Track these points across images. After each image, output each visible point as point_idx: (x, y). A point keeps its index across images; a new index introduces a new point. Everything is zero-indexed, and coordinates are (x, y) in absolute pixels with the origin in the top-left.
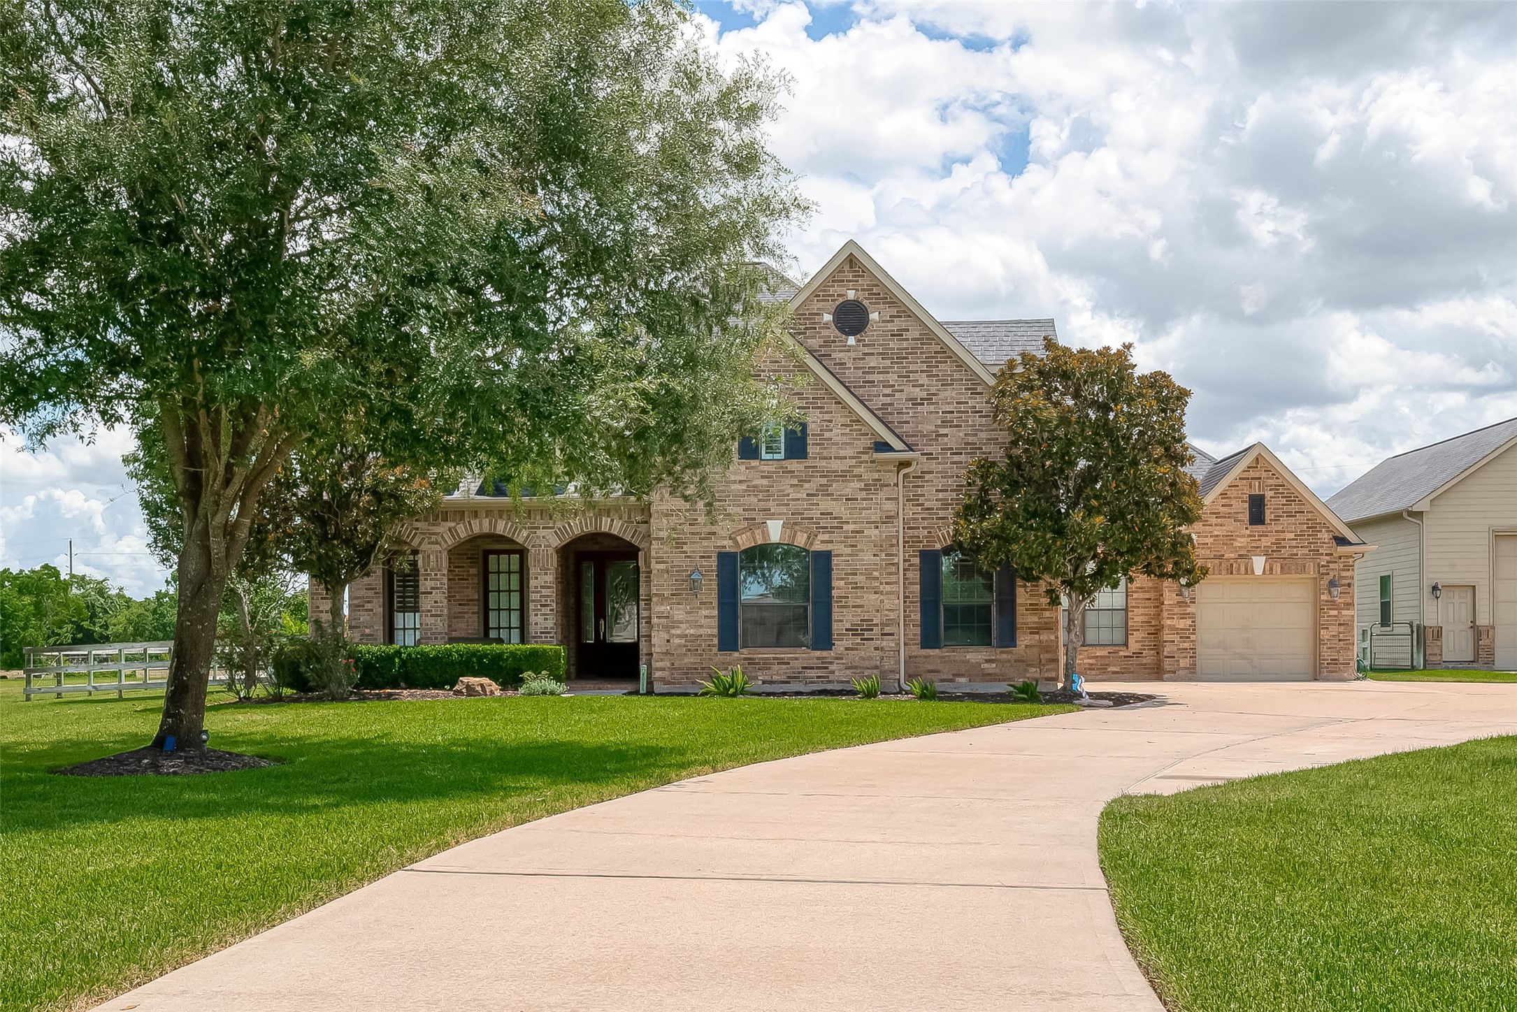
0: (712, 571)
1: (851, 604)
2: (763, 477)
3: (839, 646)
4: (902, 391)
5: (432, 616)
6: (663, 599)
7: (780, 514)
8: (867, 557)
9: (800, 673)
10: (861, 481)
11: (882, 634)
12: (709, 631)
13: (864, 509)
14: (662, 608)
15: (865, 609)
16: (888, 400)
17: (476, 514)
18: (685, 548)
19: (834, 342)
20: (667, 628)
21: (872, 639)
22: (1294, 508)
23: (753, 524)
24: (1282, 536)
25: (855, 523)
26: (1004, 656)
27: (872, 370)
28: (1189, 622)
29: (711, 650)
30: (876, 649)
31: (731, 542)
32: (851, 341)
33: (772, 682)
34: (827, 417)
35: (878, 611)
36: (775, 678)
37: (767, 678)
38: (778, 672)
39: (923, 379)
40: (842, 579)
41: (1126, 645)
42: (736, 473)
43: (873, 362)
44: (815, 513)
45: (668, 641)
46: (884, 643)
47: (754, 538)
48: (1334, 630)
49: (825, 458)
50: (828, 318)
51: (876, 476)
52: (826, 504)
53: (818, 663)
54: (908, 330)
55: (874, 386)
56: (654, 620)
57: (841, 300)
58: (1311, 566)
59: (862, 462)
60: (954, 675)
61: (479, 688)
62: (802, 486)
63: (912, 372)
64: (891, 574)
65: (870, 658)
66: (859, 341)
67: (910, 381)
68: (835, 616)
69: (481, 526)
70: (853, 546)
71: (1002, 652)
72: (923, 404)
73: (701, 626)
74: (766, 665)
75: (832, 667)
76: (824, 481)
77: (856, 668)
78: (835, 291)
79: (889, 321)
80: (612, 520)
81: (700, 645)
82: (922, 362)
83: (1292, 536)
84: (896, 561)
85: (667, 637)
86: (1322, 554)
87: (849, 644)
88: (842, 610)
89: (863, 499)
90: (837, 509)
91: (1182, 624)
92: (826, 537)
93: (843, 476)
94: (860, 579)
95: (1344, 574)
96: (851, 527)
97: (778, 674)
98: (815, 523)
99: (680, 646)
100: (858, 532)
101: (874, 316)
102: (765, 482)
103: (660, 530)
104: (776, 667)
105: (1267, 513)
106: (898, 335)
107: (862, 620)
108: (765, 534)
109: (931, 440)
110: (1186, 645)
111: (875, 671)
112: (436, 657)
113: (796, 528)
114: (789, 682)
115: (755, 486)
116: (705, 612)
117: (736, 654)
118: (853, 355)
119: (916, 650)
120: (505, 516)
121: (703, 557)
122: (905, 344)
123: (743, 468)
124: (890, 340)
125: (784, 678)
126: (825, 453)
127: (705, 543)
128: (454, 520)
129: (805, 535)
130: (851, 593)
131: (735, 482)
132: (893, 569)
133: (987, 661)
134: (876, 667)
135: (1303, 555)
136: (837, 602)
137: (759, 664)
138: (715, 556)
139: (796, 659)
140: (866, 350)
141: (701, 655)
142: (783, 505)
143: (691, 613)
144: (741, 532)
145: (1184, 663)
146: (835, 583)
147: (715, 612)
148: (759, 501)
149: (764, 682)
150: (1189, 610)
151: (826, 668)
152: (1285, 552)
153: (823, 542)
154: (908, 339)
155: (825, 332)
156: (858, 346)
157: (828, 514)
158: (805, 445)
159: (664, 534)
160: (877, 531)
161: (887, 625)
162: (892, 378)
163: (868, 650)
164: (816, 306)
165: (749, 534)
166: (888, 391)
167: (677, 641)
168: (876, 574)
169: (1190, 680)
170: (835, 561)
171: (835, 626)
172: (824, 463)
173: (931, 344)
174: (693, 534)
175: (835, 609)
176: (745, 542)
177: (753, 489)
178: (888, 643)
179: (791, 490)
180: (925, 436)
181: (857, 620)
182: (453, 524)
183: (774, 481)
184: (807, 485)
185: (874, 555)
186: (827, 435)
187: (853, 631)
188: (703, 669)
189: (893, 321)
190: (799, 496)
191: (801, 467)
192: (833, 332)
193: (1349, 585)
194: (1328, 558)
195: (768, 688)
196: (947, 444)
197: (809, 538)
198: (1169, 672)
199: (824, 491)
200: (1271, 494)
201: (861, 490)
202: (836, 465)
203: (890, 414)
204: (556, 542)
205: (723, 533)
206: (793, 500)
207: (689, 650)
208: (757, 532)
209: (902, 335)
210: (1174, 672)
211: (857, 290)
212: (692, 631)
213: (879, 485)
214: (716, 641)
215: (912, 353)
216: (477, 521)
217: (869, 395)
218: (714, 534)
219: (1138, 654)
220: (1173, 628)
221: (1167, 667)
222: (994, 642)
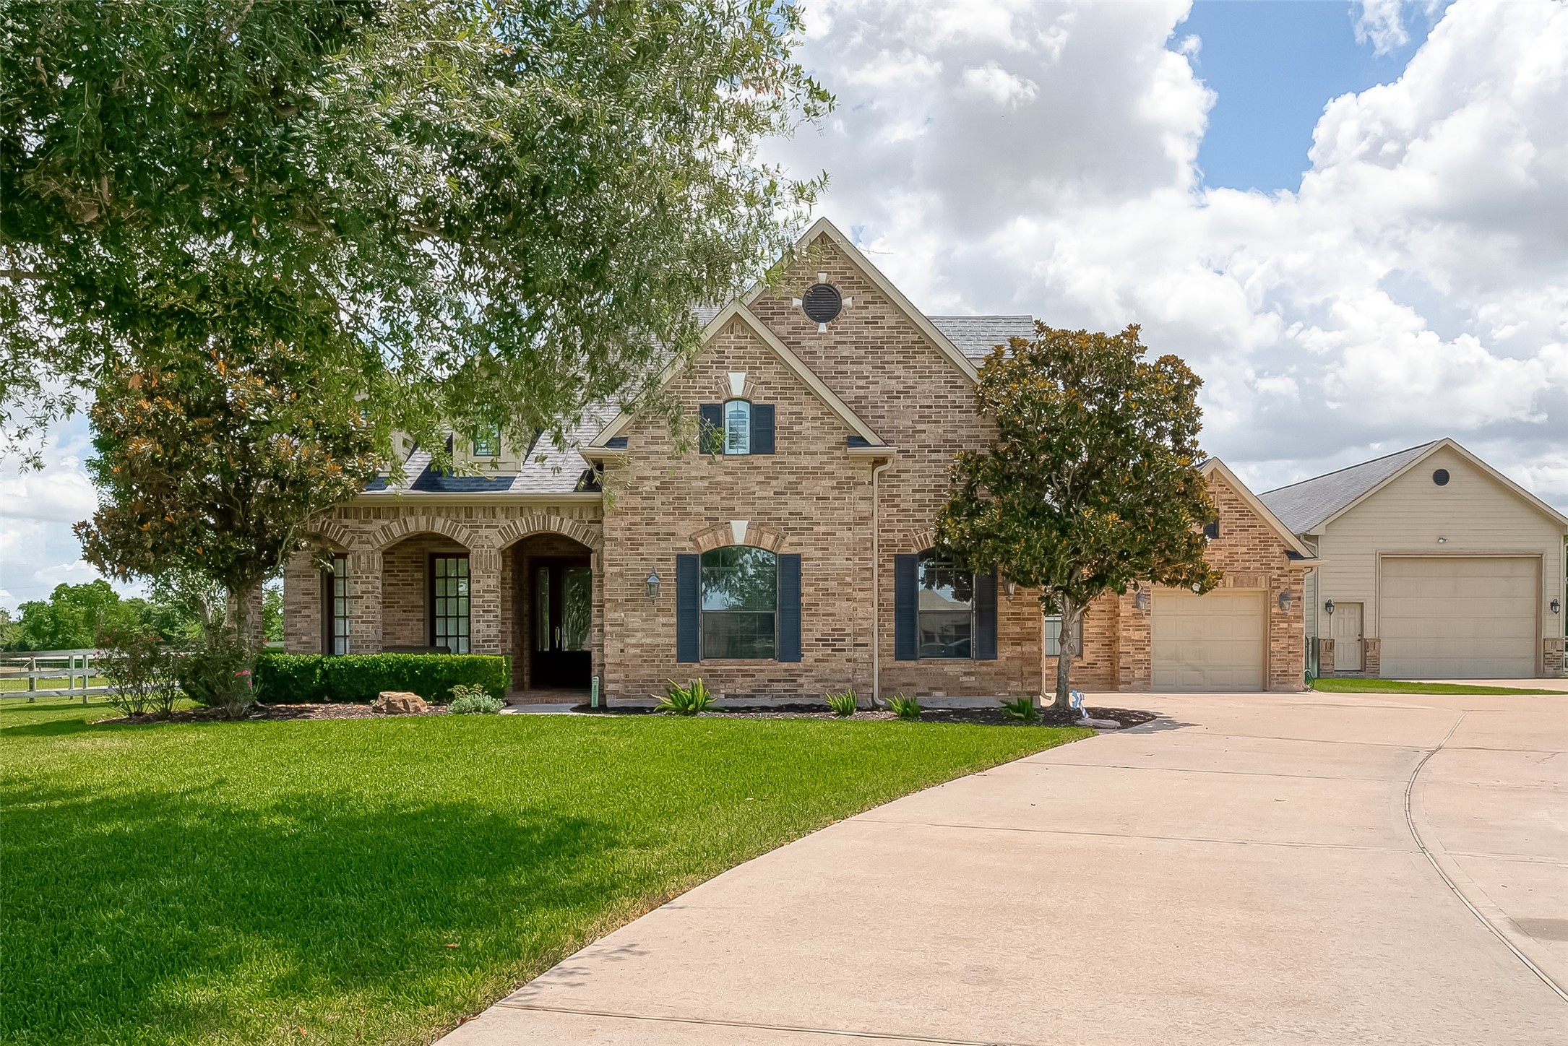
0: (671, 575)
1: (821, 612)
2: (726, 473)
3: (809, 657)
4: (877, 383)
5: (363, 622)
6: (617, 605)
7: (744, 514)
8: (839, 561)
9: (766, 686)
10: (833, 478)
11: (855, 645)
12: (667, 641)
13: (836, 509)
14: (616, 615)
15: (837, 618)
16: (862, 392)
17: (411, 512)
18: (641, 550)
19: (805, 328)
20: (621, 637)
21: (844, 650)
22: (1247, 522)
23: (715, 525)
24: (1235, 549)
25: (826, 524)
26: (984, 669)
27: (844, 360)
28: (1144, 633)
29: (669, 661)
30: (848, 660)
31: (691, 544)
32: (823, 328)
33: (735, 696)
34: (796, 409)
35: (850, 620)
36: (739, 691)
37: (731, 691)
38: (742, 685)
39: (900, 371)
40: (812, 585)
42: (697, 469)
43: (845, 351)
44: (784, 514)
45: (622, 651)
46: (857, 655)
47: (717, 539)
48: (1284, 642)
49: (794, 453)
50: (797, 302)
51: (850, 473)
52: (795, 504)
53: (786, 676)
54: (883, 318)
55: (846, 377)
56: (607, 628)
57: (811, 284)
58: (1262, 580)
59: (834, 458)
60: (930, 688)
61: (401, 705)
62: (769, 483)
63: (887, 363)
64: (865, 579)
65: (841, 671)
66: (830, 328)
67: (885, 373)
68: (804, 625)
69: (418, 524)
70: (824, 549)
71: (982, 665)
72: (899, 398)
73: (659, 635)
74: (729, 678)
75: (800, 680)
76: (793, 478)
77: (827, 680)
78: (806, 274)
79: (862, 308)
80: (562, 520)
81: (657, 656)
82: (898, 352)
83: (1245, 549)
84: (870, 565)
85: (621, 646)
86: (1273, 568)
87: (819, 655)
88: (811, 618)
89: (835, 499)
90: (807, 509)
91: (1137, 636)
92: (795, 539)
93: (814, 473)
94: (832, 585)
95: (1294, 587)
96: (822, 529)
97: (742, 688)
98: (783, 524)
99: (635, 656)
100: (829, 534)
101: (847, 302)
102: (728, 479)
103: (614, 529)
104: (740, 680)
105: (1221, 526)
106: (873, 322)
107: (833, 630)
108: (729, 535)
109: (907, 436)
110: (1141, 657)
111: (847, 685)
112: (362, 668)
113: (763, 529)
114: (753, 696)
115: (718, 483)
116: (662, 620)
117: (697, 666)
118: (824, 343)
119: (891, 662)
120: (444, 514)
121: (661, 560)
122: (880, 333)
123: (705, 463)
124: (864, 328)
125: (748, 691)
126: (795, 448)
127: (663, 544)
128: (387, 518)
129: (772, 537)
130: (822, 600)
131: (695, 478)
132: (867, 574)
133: (966, 674)
134: (848, 680)
135: (1255, 568)
136: (807, 610)
137: (721, 676)
138: (673, 561)
139: (762, 671)
140: (838, 338)
141: (658, 666)
142: (748, 504)
143: (647, 620)
144: (702, 532)
145: (1139, 674)
146: (804, 590)
147: (674, 620)
148: (722, 499)
149: (727, 696)
150: (1144, 622)
151: (795, 681)
152: (1238, 566)
153: (791, 544)
154: (883, 328)
155: (794, 318)
156: (830, 333)
157: (797, 514)
158: (772, 439)
159: (618, 534)
160: (850, 534)
161: (861, 635)
162: (866, 369)
163: (839, 662)
164: (784, 288)
165: (710, 535)
166: (862, 383)
167: (632, 651)
168: (848, 579)
169: (1145, 691)
170: (804, 565)
171: (804, 636)
172: (793, 459)
173: (908, 333)
174: (650, 534)
175: (804, 618)
176: (707, 543)
177: (715, 487)
178: (860, 654)
179: (757, 488)
180: (901, 432)
181: (827, 630)
182: (387, 522)
183: (739, 478)
184: (774, 483)
185: (847, 559)
186: (796, 428)
187: (824, 641)
188: (660, 681)
189: (867, 308)
190: (765, 494)
191: (768, 463)
192: (803, 318)
193: (1299, 598)
194: (1279, 572)
195: (732, 703)
196: (924, 441)
197: (776, 540)
198: (1124, 683)
199: (793, 489)
200: (1225, 508)
201: (833, 488)
202: (805, 461)
203: (864, 407)
204: (499, 542)
205: (683, 533)
206: (759, 498)
207: (645, 661)
208: (720, 532)
209: (877, 323)
210: (1129, 683)
211: (829, 273)
212: (648, 641)
213: (852, 483)
214: (674, 651)
215: (887, 343)
216: (413, 518)
217: (841, 387)
218: (673, 534)
219: (1092, 665)
220: (1128, 640)
221: (1122, 678)
222: (973, 653)
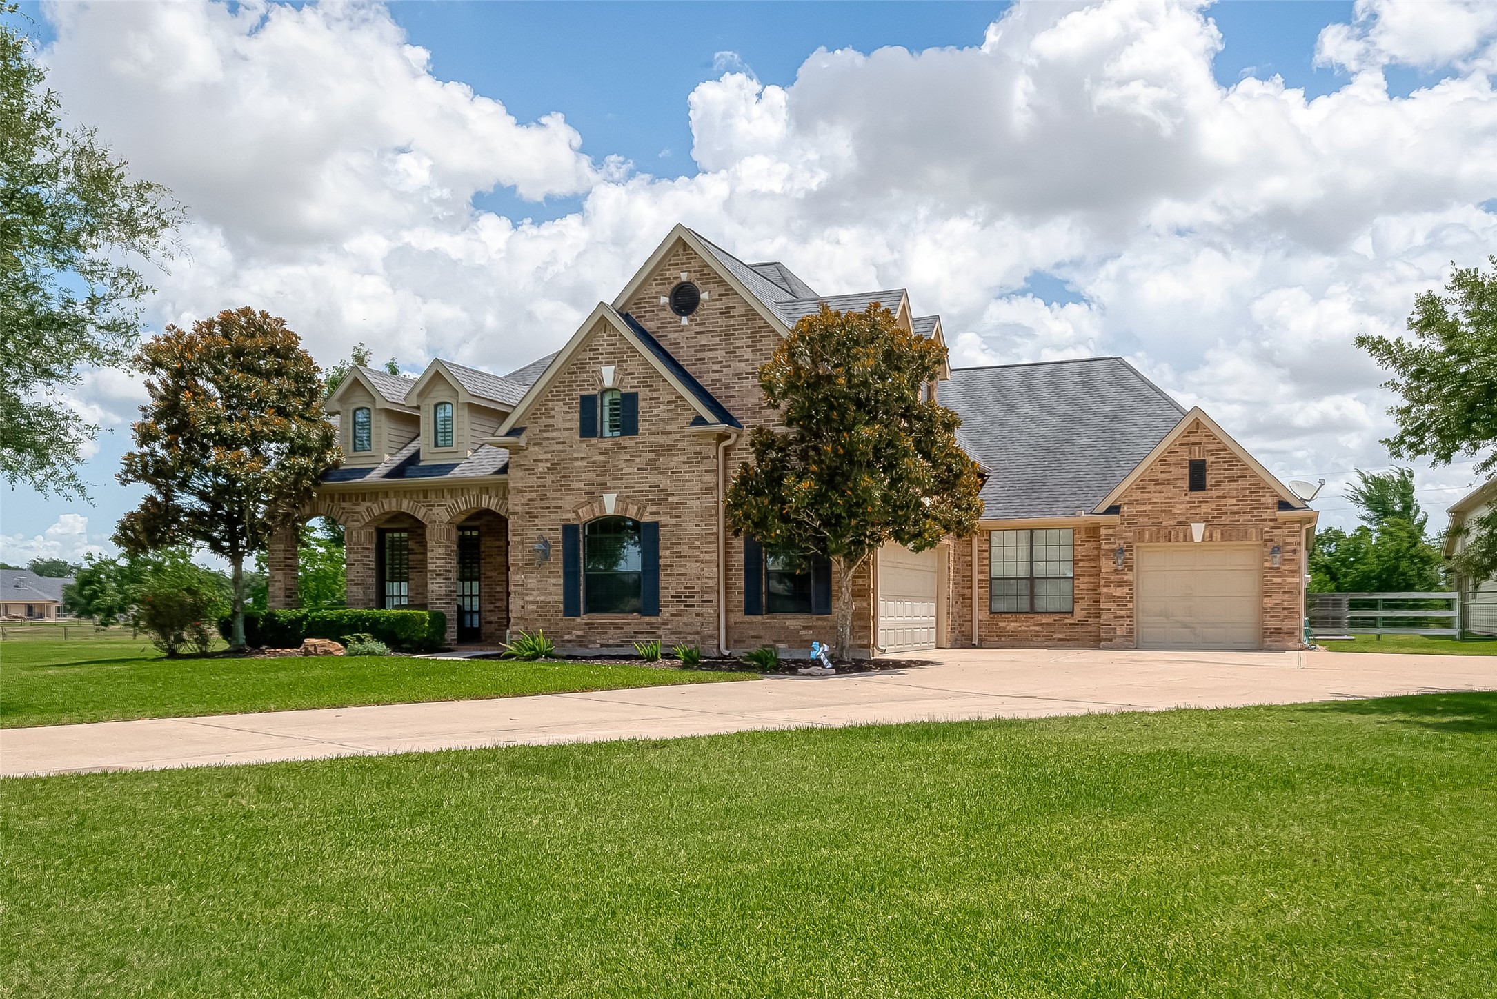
0: (559, 542)
1: (675, 572)
2: (601, 454)
3: (666, 612)
4: (729, 366)
5: (355, 584)
6: (520, 569)
7: (614, 488)
8: (690, 527)
9: (632, 637)
10: (684, 454)
11: (703, 601)
12: (556, 598)
13: (687, 481)
14: (518, 577)
15: (688, 577)
16: (717, 376)
17: (386, 495)
18: (537, 521)
19: (670, 323)
20: (522, 595)
21: (694, 606)
22: (1236, 472)
23: (593, 499)
24: (1223, 501)
25: (679, 495)
26: (820, 623)
27: (702, 348)
28: (1126, 590)
29: (557, 616)
30: (697, 615)
31: (573, 515)
32: (685, 321)
33: (608, 646)
34: (655, 395)
35: (699, 579)
36: (611, 642)
37: (604, 642)
38: (613, 636)
39: (748, 354)
40: (668, 548)
41: (1072, 613)
42: (578, 451)
43: (703, 340)
44: (645, 487)
45: (523, 607)
46: (704, 610)
47: (593, 510)
48: (1277, 598)
49: (653, 434)
50: (664, 300)
51: (698, 449)
52: (655, 478)
53: (647, 628)
54: (734, 307)
55: (704, 364)
56: (512, 588)
57: (675, 282)
58: (1253, 532)
59: (684, 436)
60: (775, 641)
62: (633, 461)
63: (738, 348)
64: (710, 543)
65: (691, 624)
66: (691, 320)
67: (736, 357)
68: (662, 584)
69: (390, 505)
70: (677, 517)
71: (818, 619)
72: (748, 378)
73: (550, 594)
74: (603, 629)
75: (660, 632)
76: (652, 456)
77: (680, 633)
78: (671, 274)
79: (717, 300)
80: (490, 498)
81: (549, 611)
82: (747, 338)
83: (1234, 501)
84: (715, 530)
85: (521, 603)
86: (1265, 520)
87: (673, 610)
88: (667, 578)
89: (686, 472)
90: (664, 482)
91: (1119, 592)
92: (654, 509)
93: (669, 450)
94: (684, 548)
95: (1289, 540)
96: (675, 499)
97: (613, 639)
98: (644, 496)
99: (532, 611)
100: (681, 503)
101: (704, 296)
102: (602, 458)
103: (516, 505)
104: (611, 632)
105: (1208, 478)
106: (726, 312)
107: (685, 588)
108: (602, 507)
109: (754, 413)
110: (1123, 613)
111: (696, 636)
113: (628, 500)
114: (622, 646)
115: (594, 463)
116: (553, 581)
117: (578, 620)
118: (686, 334)
119: (738, 616)
120: (408, 496)
121: (551, 529)
122: (732, 321)
123: (584, 445)
124: (718, 318)
125: (617, 642)
126: (654, 429)
127: (553, 516)
128: (370, 501)
129: (636, 507)
130: (675, 561)
131: (577, 459)
132: (713, 539)
133: (805, 628)
134: (697, 633)
135: (1245, 521)
136: (664, 570)
137: (597, 628)
138: (560, 531)
139: (629, 624)
140: (698, 329)
141: (549, 620)
142: (617, 479)
143: (541, 581)
144: (582, 505)
145: (1120, 631)
146: (662, 553)
147: (561, 581)
148: (598, 476)
149: (602, 646)
150: (1126, 578)
151: (654, 633)
152: (1226, 519)
153: (651, 513)
154: (734, 316)
155: (662, 315)
156: (691, 325)
157: (656, 487)
158: (636, 422)
159: (518, 509)
160: (698, 503)
161: (707, 592)
162: (720, 354)
163: (690, 617)
164: (654, 289)
165: (588, 507)
166: (716, 367)
167: (530, 607)
168: (697, 543)
169: (1126, 648)
170: (662, 531)
171: (662, 593)
172: (652, 439)
173: (755, 319)
174: (543, 508)
175: (662, 577)
176: (586, 515)
177: (592, 465)
178: (708, 610)
179: (624, 465)
180: (749, 409)
181: (680, 588)
182: (370, 504)
183: (610, 457)
184: (637, 460)
185: (696, 525)
186: (655, 411)
187: (677, 597)
188: (551, 633)
189: (721, 300)
190: (630, 470)
191: (633, 443)
192: (669, 314)
193: (1294, 551)
194: (1272, 524)
195: (606, 651)
196: (769, 416)
197: (639, 509)
198: (1105, 640)
199: (652, 465)
200: (1212, 458)
201: (684, 463)
202: (663, 440)
203: (718, 389)
204: (446, 518)
205: (567, 507)
206: (626, 474)
207: (540, 616)
208: (594, 505)
209: (729, 312)
210: (1111, 640)
211: (690, 272)
212: (542, 598)
213: (700, 457)
214: (562, 607)
215: (738, 330)
216: (387, 500)
217: (700, 373)
218: (560, 507)
219: (1083, 622)
220: (1110, 596)
221: (1103, 635)
